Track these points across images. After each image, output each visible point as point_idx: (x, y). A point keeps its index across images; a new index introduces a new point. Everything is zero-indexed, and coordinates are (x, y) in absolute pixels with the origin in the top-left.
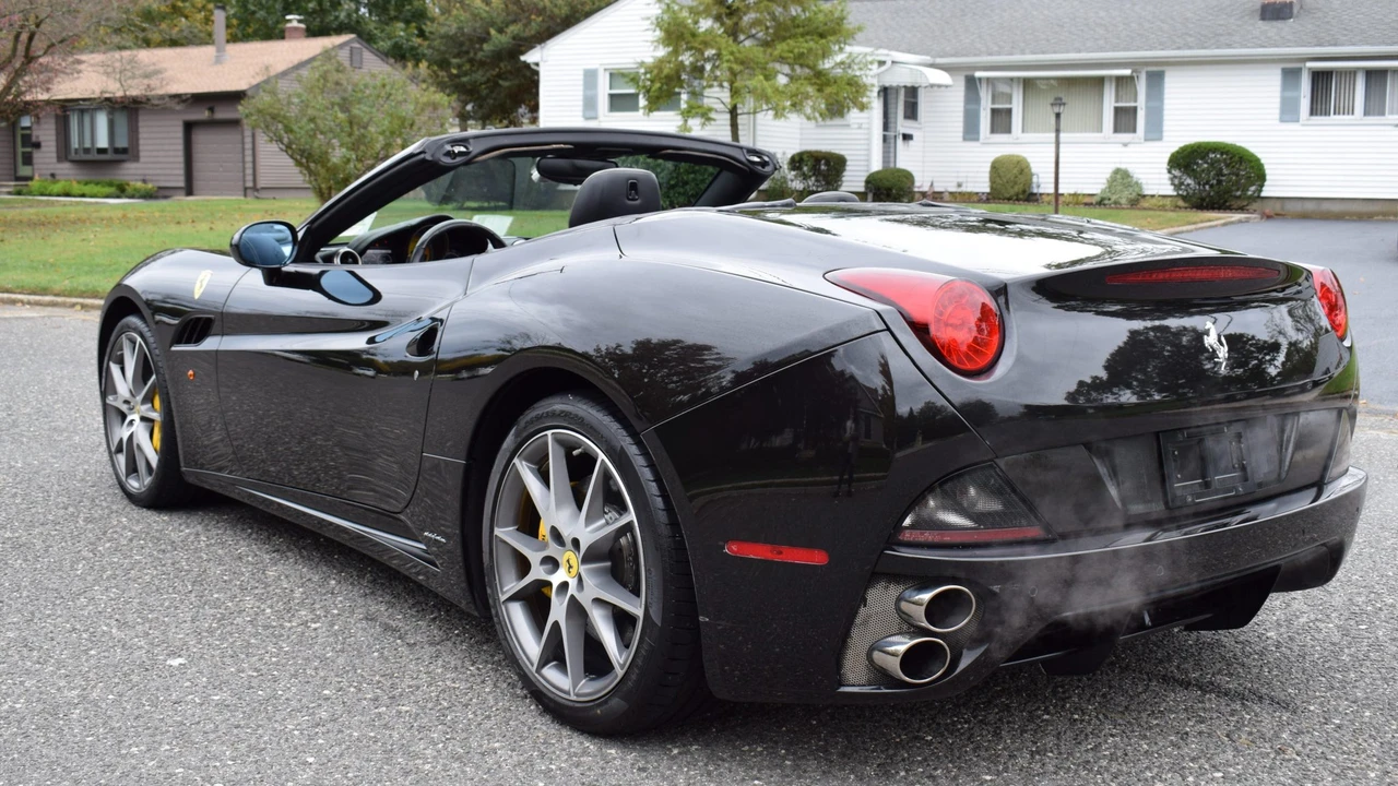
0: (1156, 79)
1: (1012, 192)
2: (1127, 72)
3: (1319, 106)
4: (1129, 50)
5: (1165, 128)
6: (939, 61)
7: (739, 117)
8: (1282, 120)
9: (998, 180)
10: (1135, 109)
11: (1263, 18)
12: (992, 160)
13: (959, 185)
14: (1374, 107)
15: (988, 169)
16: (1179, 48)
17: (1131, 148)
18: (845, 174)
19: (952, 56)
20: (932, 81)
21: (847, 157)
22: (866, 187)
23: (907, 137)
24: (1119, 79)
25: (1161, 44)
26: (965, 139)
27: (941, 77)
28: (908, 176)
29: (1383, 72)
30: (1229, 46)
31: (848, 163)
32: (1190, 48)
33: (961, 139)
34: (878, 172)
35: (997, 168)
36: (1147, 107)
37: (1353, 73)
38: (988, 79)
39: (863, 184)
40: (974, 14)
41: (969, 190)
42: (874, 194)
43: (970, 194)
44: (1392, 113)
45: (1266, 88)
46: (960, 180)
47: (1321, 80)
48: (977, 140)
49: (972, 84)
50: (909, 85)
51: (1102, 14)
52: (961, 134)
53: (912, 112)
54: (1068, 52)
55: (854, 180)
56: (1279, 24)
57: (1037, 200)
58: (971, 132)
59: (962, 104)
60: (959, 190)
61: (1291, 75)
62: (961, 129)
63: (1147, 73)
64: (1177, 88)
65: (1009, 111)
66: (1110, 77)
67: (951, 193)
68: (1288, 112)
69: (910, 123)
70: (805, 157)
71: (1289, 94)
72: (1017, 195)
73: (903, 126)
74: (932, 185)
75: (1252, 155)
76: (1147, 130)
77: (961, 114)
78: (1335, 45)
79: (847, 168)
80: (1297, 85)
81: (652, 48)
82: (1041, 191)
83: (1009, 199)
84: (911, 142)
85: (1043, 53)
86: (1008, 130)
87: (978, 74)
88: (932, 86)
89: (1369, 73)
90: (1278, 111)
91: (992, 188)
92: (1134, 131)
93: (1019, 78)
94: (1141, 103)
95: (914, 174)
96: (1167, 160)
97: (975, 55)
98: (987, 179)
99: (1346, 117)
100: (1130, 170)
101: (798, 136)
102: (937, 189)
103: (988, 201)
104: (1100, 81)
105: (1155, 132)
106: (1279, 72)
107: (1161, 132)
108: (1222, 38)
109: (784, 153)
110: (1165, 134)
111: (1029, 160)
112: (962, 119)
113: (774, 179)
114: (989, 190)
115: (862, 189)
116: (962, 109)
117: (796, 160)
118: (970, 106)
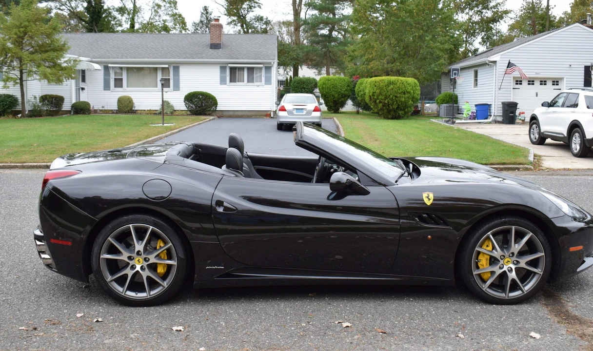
0: (176, 69)
1: (127, 110)
2: (167, 66)
3: (233, 80)
4: (166, 58)
5: (180, 86)
6: (94, 60)
8: (221, 84)
9: (121, 105)
10: (169, 79)
11: (211, 48)
12: (118, 97)
13: (103, 107)
14: (251, 80)
15: (117, 101)
16: (185, 58)
17: (168, 93)
18: (64, 103)
19: (99, 58)
20: (96, 68)
21: (64, 97)
22: (72, 109)
23: (83, 89)
24: (163, 69)
25: (178, 56)
26: (104, 90)
27: (97, 66)
28: (88, 104)
29: (252, 69)
30: (202, 58)
31: (65, 99)
32: (189, 58)
33: (103, 90)
34: (74, 103)
35: (120, 101)
36: (174, 79)
37: (243, 68)
38: (113, 67)
39: (70, 107)
40: (102, 42)
42: (74, 111)
43: (106, 110)
44: (256, 82)
45: (215, 72)
46: (104, 105)
47: (233, 70)
48: (109, 90)
49: (106, 69)
50: (83, 69)
51: (152, 44)
52: (103, 88)
53: (84, 80)
54: (144, 58)
55: (66, 106)
56: (217, 50)
57: (135, 113)
58: (107, 87)
59: (103, 76)
60: (104, 109)
61: (223, 69)
62: (103, 86)
63: (173, 66)
64: (184, 72)
65: (122, 79)
66: (160, 68)
67: (100, 110)
68: (223, 81)
69: (83, 83)
70: (48, 97)
71: (223, 75)
72: (128, 111)
73: (82, 85)
74: (93, 107)
75: (213, 96)
76: (174, 87)
77: (103, 80)
78: (237, 59)
79: (65, 101)
80: (225, 72)
82: (136, 109)
83: (126, 112)
84: (84, 91)
85: (135, 58)
86: (122, 86)
87: (110, 65)
88: (96, 70)
89: (249, 68)
90: (219, 81)
91: (118, 108)
92: (169, 87)
93: (125, 67)
94: (171, 77)
95: (90, 103)
96: (184, 98)
97: (108, 58)
98: (117, 105)
99: (241, 83)
100: (169, 101)
101: (40, 88)
102: (95, 109)
103: (117, 113)
104: (156, 69)
105: (177, 87)
106: (219, 67)
107: (179, 88)
108: (199, 55)
109: (35, 97)
110: (180, 88)
111: (132, 98)
112: (103, 82)
113: (35, 106)
114: (117, 109)
115: (70, 110)
116: (103, 78)
117: (44, 98)
118: (106, 77)
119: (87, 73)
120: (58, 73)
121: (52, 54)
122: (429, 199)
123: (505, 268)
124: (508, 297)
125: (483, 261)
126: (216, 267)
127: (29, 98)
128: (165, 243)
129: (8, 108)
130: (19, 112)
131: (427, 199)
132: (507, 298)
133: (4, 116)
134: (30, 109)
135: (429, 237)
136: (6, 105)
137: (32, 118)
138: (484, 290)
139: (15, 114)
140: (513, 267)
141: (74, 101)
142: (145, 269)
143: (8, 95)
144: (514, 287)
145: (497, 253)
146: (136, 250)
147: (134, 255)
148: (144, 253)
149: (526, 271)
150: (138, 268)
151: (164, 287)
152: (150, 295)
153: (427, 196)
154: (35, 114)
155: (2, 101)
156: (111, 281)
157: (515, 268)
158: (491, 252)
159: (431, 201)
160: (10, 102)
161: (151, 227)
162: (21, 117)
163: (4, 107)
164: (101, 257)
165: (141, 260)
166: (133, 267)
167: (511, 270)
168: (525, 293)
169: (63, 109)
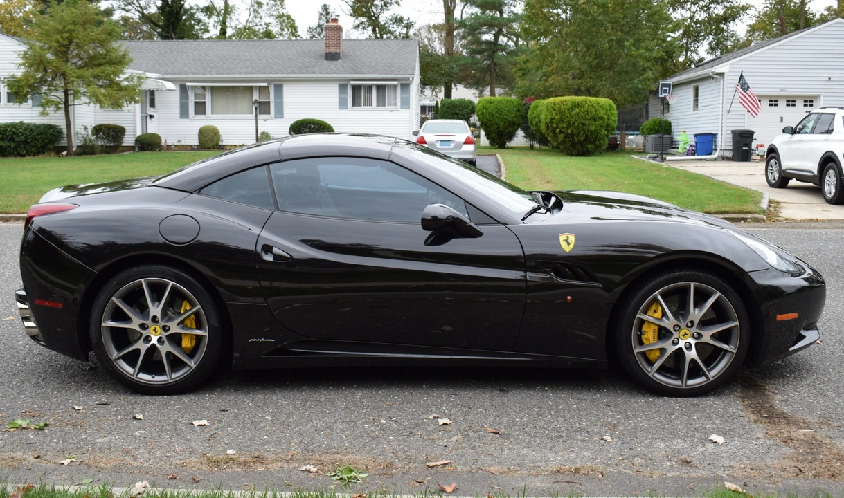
0: (279, 88)
1: (211, 145)
2: (266, 84)
3: (356, 102)
4: (265, 73)
5: (285, 112)
6: (166, 76)
7: (70, 107)
8: (340, 109)
9: (203, 139)
10: (269, 102)
11: (327, 59)
12: (199, 128)
13: (179, 141)
14: (381, 102)
15: (197, 133)
16: (290, 73)
17: (268, 122)
18: (125, 136)
19: (173, 74)
20: (168, 88)
21: (126, 128)
22: (136, 144)
23: (151, 117)
24: (260, 88)
25: (281, 71)
26: (181, 117)
27: (170, 85)
28: (157, 137)
29: (384, 87)
30: (314, 73)
31: (127, 131)
32: (296, 73)
33: (179, 118)
34: (139, 136)
35: (202, 133)
36: (275, 102)
37: (370, 87)
38: (192, 86)
39: (134, 142)
40: (177, 51)
42: (139, 147)
43: (184, 146)
44: (389, 105)
45: (333, 92)
46: (180, 139)
47: (357, 89)
48: (188, 118)
49: (184, 89)
50: (151, 89)
51: (247, 54)
52: (179, 115)
53: (152, 104)
54: (234, 74)
55: (129, 140)
56: (334, 62)
57: (223, 149)
58: (184, 113)
59: (179, 99)
60: (180, 144)
61: (343, 87)
62: (179, 112)
63: (275, 85)
64: (289, 92)
65: (204, 103)
66: (256, 87)
67: (175, 146)
68: (343, 104)
69: (152, 109)
70: (103, 127)
71: (342, 96)
72: (214, 146)
73: (150, 111)
74: (166, 142)
75: (329, 125)
76: (276, 113)
77: (178, 104)
78: (363, 73)
79: (126, 133)
80: (346, 93)
81: (17, 67)
82: (224, 144)
83: (209, 148)
84: (153, 119)
85: (222, 74)
86: (204, 113)
87: (188, 84)
88: (169, 90)
89: (378, 87)
90: (338, 104)
91: (200, 142)
92: (269, 113)
93: (208, 86)
94: (272, 99)
95: (161, 136)
96: (289, 128)
97: (186, 74)
98: (197, 138)
99: (368, 107)
100: (269, 133)
101: (93, 116)
102: (168, 144)
103: (197, 149)
104: (251, 88)
105: (280, 114)
106: (337, 85)
107: (283, 114)
108: (309, 69)
109: (86, 128)
110: (285, 115)
111: (218, 128)
112: (179, 107)
113: (85, 140)
114: (198, 144)
115: (134, 145)
116: (179, 102)
117: (98, 130)
118: (183, 101)
119: (157, 95)
120: (116, 95)
121: (108, 69)
122: (569, 244)
123: (681, 344)
124: (686, 385)
125: (650, 334)
126: (263, 340)
127: (78, 130)
128: (193, 305)
129: (49, 143)
130: (64, 148)
131: (566, 243)
132: (684, 387)
133: (44, 153)
134: (79, 144)
135: (569, 298)
136: (46, 138)
137: (82, 157)
138: (650, 375)
139: (58, 151)
140: (693, 342)
141: (139, 133)
142: (164, 342)
143: (49, 125)
144: (695, 371)
145: (670, 322)
146: (151, 315)
147: (148, 322)
148: (162, 319)
149: (713, 348)
150: (154, 340)
151: (191, 367)
152: (171, 379)
153: (566, 239)
154: (86, 150)
155: (41, 134)
156: (118, 359)
157: (696, 344)
158: (660, 320)
159: (571, 246)
160: (52, 134)
161: (171, 283)
162: (67, 155)
163: (43, 141)
164: (103, 324)
165: (158, 329)
166: (147, 339)
167: (689, 347)
168: (711, 379)
169: (124, 145)
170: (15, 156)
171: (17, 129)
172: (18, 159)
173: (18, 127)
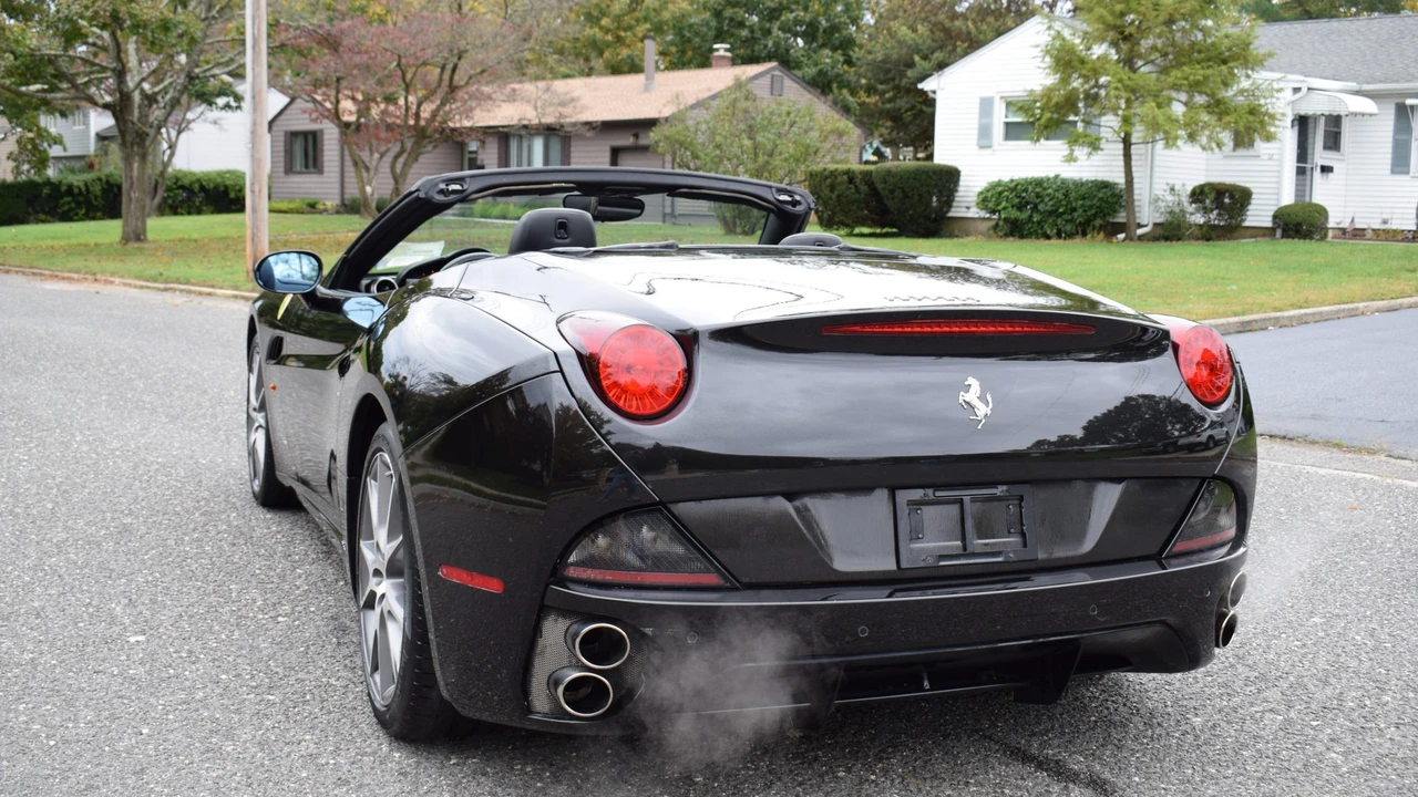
6: (1366, 87)
7: (1133, 147)
13: (1385, 222)
18: (1250, 207)
19: (1381, 81)
21: (1253, 190)
22: (1274, 222)
23: (1326, 169)
26: (1393, 172)
27: (1367, 105)
28: (1322, 212)
31: (1253, 196)
33: (1389, 172)
34: (1286, 207)
39: (1270, 219)
41: (1394, 227)
42: (1282, 230)
46: (1385, 216)
48: (1408, 173)
49: (1403, 112)
50: (1335, 114)
52: (1389, 167)
53: (1333, 142)
55: (1259, 214)
58: (1400, 164)
59: (1391, 134)
60: (1384, 227)
62: (1389, 161)
67: (1373, 230)
69: (1330, 154)
70: (1206, 189)
73: (1322, 157)
74: (1353, 221)
77: (1390, 145)
79: (1253, 202)
81: (1043, 75)
84: (1331, 175)
87: (1409, 102)
95: (1328, 209)
97: (1407, 80)
102: (1357, 226)
109: (1176, 190)
112: (1390, 150)
113: (1171, 212)
114: (1414, 228)
115: (1270, 225)
116: (1391, 139)
117: (1198, 195)
118: (1400, 137)
119: (1347, 127)
120: (1249, 128)
127: (1156, 192)
129: (1095, 216)
130: (1121, 228)
133: (1084, 234)
134: (1158, 221)
136: (1091, 207)
139: (1111, 230)
141: (1288, 198)
143: (1103, 182)
154: (1170, 232)
155: (1084, 199)
160: (1101, 199)
162: (1124, 240)
163: (1085, 211)
169: (1246, 224)
170: (1038, 238)
171: (1045, 189)
172: (1043, 243)
173: (1045, 185)
